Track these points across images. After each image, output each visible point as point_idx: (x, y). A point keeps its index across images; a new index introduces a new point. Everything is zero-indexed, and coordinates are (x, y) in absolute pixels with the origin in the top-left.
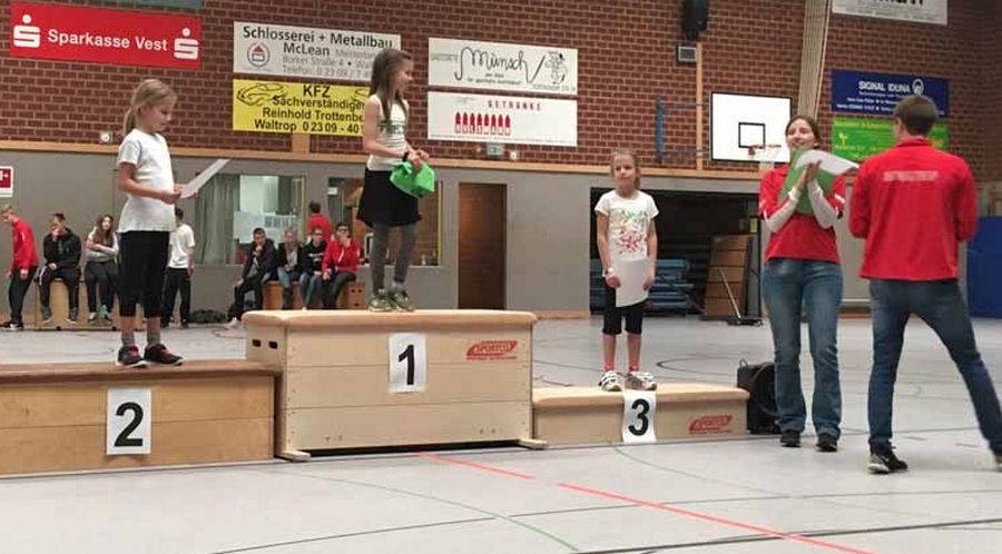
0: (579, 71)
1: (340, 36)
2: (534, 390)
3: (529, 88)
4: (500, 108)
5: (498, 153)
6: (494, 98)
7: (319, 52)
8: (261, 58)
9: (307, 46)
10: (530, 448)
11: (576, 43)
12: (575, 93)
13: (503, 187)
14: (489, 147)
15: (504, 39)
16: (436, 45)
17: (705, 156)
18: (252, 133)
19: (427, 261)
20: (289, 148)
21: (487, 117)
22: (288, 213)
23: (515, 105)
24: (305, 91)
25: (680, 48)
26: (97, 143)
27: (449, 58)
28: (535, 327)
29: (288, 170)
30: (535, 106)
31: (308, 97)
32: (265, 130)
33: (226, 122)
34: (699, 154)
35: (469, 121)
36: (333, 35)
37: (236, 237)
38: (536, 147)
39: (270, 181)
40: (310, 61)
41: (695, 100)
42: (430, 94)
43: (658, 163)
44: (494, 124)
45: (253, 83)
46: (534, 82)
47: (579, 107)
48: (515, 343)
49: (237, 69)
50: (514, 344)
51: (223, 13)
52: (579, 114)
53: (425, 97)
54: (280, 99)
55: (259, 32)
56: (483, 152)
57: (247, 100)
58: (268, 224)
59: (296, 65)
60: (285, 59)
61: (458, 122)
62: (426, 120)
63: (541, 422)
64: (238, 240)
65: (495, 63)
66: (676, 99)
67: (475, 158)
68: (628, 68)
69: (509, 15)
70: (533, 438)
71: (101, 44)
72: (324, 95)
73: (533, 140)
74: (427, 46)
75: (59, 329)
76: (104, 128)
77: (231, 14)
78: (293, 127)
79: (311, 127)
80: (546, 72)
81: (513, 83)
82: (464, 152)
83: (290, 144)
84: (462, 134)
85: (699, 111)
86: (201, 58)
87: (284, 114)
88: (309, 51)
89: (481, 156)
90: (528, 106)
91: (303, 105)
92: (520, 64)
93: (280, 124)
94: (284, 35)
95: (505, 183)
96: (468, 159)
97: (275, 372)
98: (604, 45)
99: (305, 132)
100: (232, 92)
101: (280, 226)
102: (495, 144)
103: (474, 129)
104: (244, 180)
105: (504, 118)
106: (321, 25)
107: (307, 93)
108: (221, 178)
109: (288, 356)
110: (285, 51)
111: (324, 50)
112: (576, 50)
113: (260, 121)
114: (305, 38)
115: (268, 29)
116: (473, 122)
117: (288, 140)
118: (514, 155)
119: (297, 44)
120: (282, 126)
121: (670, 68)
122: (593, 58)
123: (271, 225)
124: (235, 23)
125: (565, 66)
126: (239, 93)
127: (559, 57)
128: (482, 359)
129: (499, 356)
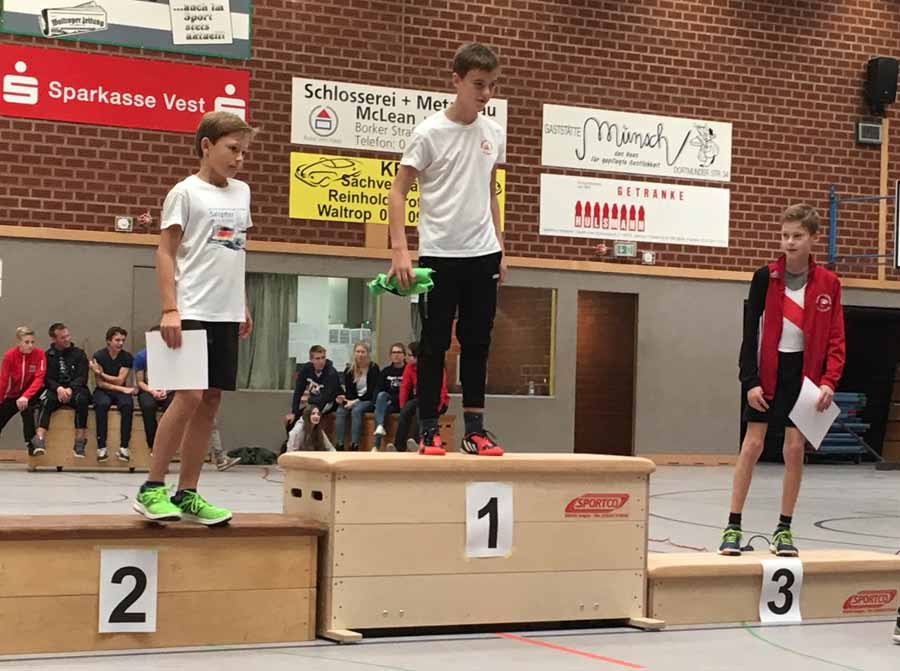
0: (734, 151)
1: (429, 98)
2: (650, 556)
3: (669, 173)
4: (633, 196)
5: (629, 254)
6: (625, 184)
7: (402, 119)
8: (327, 125)
9: (387, 111)
10: (643, 629)
11: (731, 115)
12: (728, 179)
13: (634, 297)
14: (616, 247)
15: (639, 107)
16: (552, 114)
17: (889, 262)
18: (313, 222)
19: (536, 388)
20: (360, 241)
21: (615, 207)
22: (360, 327)
23: (651, 193)
24: (383, 169)
25: (860, 124)
26: (112, 230)
27: (568, 130)
28: (651, 475)
29: (358, 272)
30: (677, 195)
31: (386, 177)
32: (330, 218)
33: (280, 206)
34: (882, 260)
35: (592, 213)
36: (420, 98)
37: (291, 355)
38: (677, 247)
39: (337, 284)
40: (390, 132)
41: (878, 191)
42: (544, 177)
44: (624, 217)
45: (317, 157)
46: (677, 164)
47: (733, 197)
48: (627, 495)
49: (296, 138)
50: (625, 498)
51: (279, 66)
52: (732, 206)
53: (536, 181)
54: (350, 179)
55: (325, 91)
56: (609, 253)
57: (307, 179)
58: (333, 337)
59: (373, 136)
60: (358, 126)
61: (578, 213)
62: (537, 210)
63: (659, 596)
64: (295, 359)
65: (626, 138)
66: (855, 189)
67: (599, 260)
68: (796, 148)
69: (645, 77)
70: (648, 616)
71: (118, 102)
73: (673, 238)
74: (540, 114)
75: (59, 470)
76: (122, 212)
77: (289, 67)
78: (367, 215)
80: (691, 151)
81: (649, 165)
82: (584, 252)
83: (362, 237)
84: (582, 229)
85: (883, 204)
87: (356, 198)
88: (389, 118)
89: (608, 258)
90: (668, 195)
91: (380, 187)
92: (659, 140)
93: (351, 211)
94: (356, 96)
95: (636, 292)
96: (591, 260)
97: (319, 530)
98: (766, 119)
99: (382, 222)
100: (289, 168)
101: (348, 342)
102: (625, 242)
103: (598, 223)
104: (303, 283)
105: (637, 210)
106: (404, 84)
107: (386, 172)
108: (273, 279)
109: (336, 510)
110: (358, 117)
111: (409, 116)
112: (730, 125)
113: (325, 207)
114: (384, 101)
115: (336, 88)
116: (597, 214)
117: (360, 232)
118: (648, 256)
119: (374, 108)
120: (353, 213)
121: (848, 150)
122: (751, 135)
123: (336, 341)
124: (294, 79)
125: (716, 145)
126: (298, 170)
127: (708, 132)
128: (584, 516)
129: (606, 513)
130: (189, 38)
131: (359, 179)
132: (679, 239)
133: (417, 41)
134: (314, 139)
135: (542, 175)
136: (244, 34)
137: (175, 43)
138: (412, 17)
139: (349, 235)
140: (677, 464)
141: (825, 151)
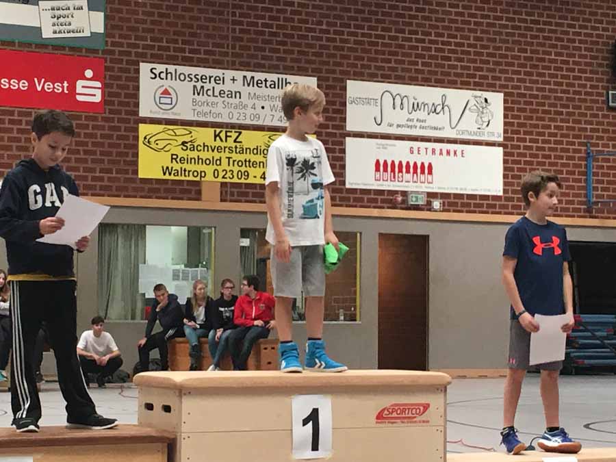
0: (506, 116)
1: (253, 78)
2: (449, 456)
3: (452, 134)
4: (422, 154)
5: (420, 203)
6: (415, 144)
7: (231, 95)
8: (168, 101)
9: (218, 88)
11: (502, 86)
12: (501, 139)
13: (425, 239)
14: (410, 196)
15: (426, 82)
16: (354, 88)
18: (158, 181)
19: (345, 315)
20: (198, 196)
21: (408, 164)
22: (197, 266)
23: (438, 152)
24: (215, 136)
25: (610, 92)
27: (367, 101)
28: (448, 387)
29: (196, 221)
30: (459, 153)
31: (218, 143)
32: (172, 177)
33: (131, 168)
35: (389, 169)
36: (245, 77)
37: (141, 291)
38: (460, 196)
39: (179, 232)
40: (220, 105)
42: (348, 140)
43: (589, 213)
44: (415, 172)
45: (160, 128)
46: (458, 128)
47: (505, 154)
48: (428, 405)
49: (143, 112)
50: (426, 407)
51: (129, 54)
52: (505, 162)
53: (342, 143)
54: (188, 145)
55: (167, 74)
56: (404, 202)
57: (153, 145)
58: (176, 276)
59: (206, 109)
60: (194, 101)
61: (377, 169)
64: (144, 294)
65: (416, 107)
66: (607, 146)
67: (396, 208)
68: (557, 113)
69: (431, 57)
72: (235, 141)
73: (457, 189)
74: (344, 89)
77: (137, 54)
78: (203, 174)
79: (221, 174)
80: (470, 117)
81: (436, 128)
82: (383, 201)
83: (199, 192)
84: (381, 182)
86: (105, 101)
87: (193, 161)
88: (220, 94)
89: (403, 206)
90: (452, 153)
91: (213, 151)
92: (443, 108)
93: (189, 171)
94: (193, 77)
95: (427, 234)
96: (388, 208)
97: (168, 438)
98: (531, 89)
99: (216, 180)
100: (138, 137)
101: (188, 280)
102: (417, 192)
103: (394, 177)
104: (150, 231)
105: (426, 165)
106: (232, 66)
107: (218, 138)
108: (125, 227)
109: (183, 421)
110: (194, 94)
111: (236, 93)
112: (502, 94)
113: (167, 168)
114: (215, 80)
115: (176, 70)
116: (393, 170)
117: (198, 188)
118: (436, 204)
119: (207, 86)
120: (191, 173)
121: (600, 113)
122: (519, 103)
123: (178, 279)
124: (141, 64)
125: (490, 111)
126: (145, 138)
127: (483, 101)
128: (393, 423)
129: (410, 419)
130: (55, 32)
131: (196, 145)
132: (461, 189)
133: (242, 31)
134: (159, 113)
135: (347, 139)
136: (100, 29)
137: (44, 37)
138: (238, 12)
139: (189, 191)
140: (464, 377)
141: (581, 115)
